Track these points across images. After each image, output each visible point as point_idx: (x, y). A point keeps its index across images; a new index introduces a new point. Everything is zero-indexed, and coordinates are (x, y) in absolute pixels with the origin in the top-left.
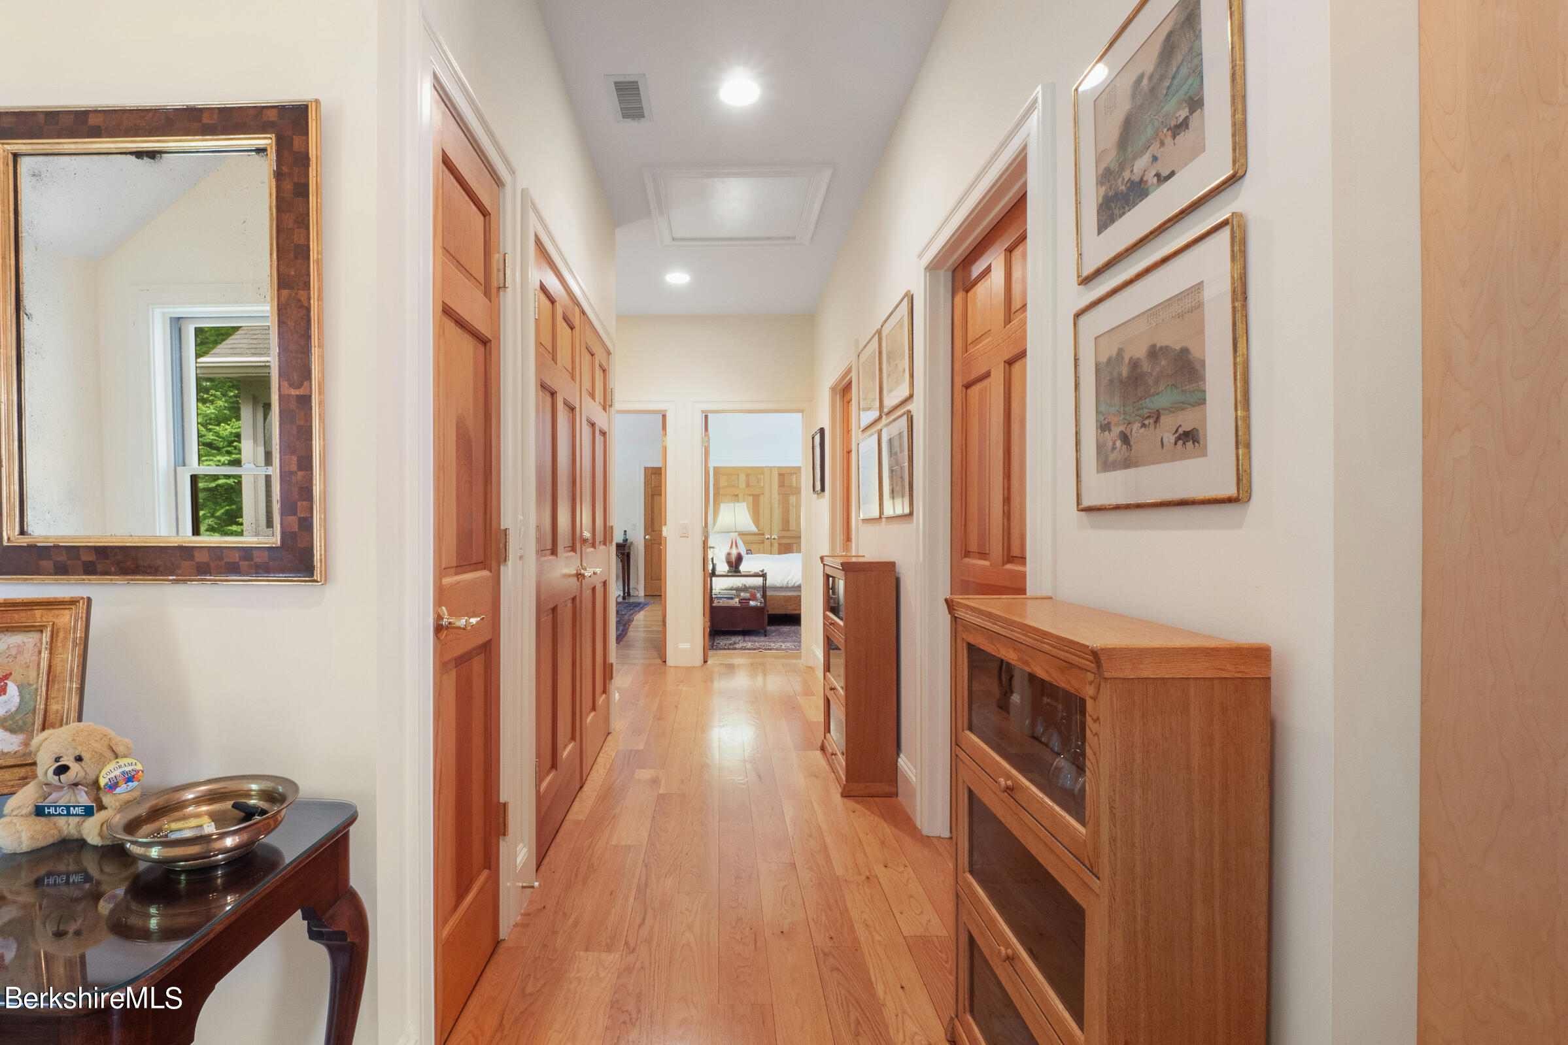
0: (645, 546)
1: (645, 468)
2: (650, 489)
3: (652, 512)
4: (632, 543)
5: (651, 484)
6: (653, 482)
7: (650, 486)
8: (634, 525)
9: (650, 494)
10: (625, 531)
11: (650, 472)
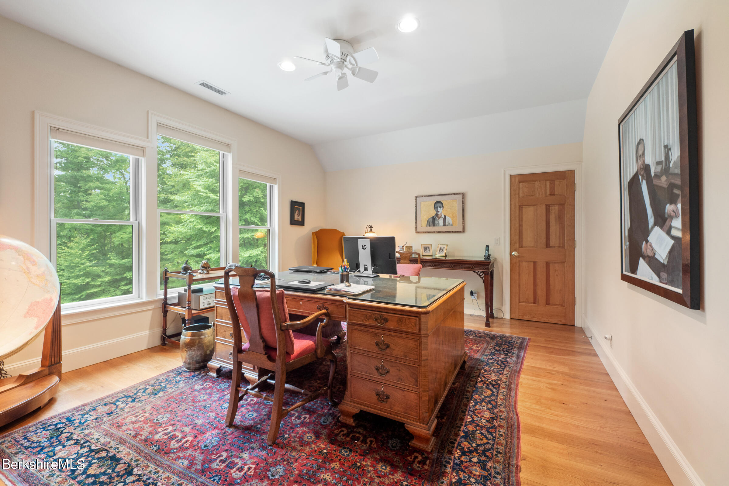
0: (511, 263)
1: (511, 175)
2: (517, 199)
3: (520, 225)
4: (495, 260)
5: (519, 194)
6: (521, 192)
7: (517, 196)
8: (498, 240)
9: (517, 204)
10: (487, 246)
11: (517, 180)
